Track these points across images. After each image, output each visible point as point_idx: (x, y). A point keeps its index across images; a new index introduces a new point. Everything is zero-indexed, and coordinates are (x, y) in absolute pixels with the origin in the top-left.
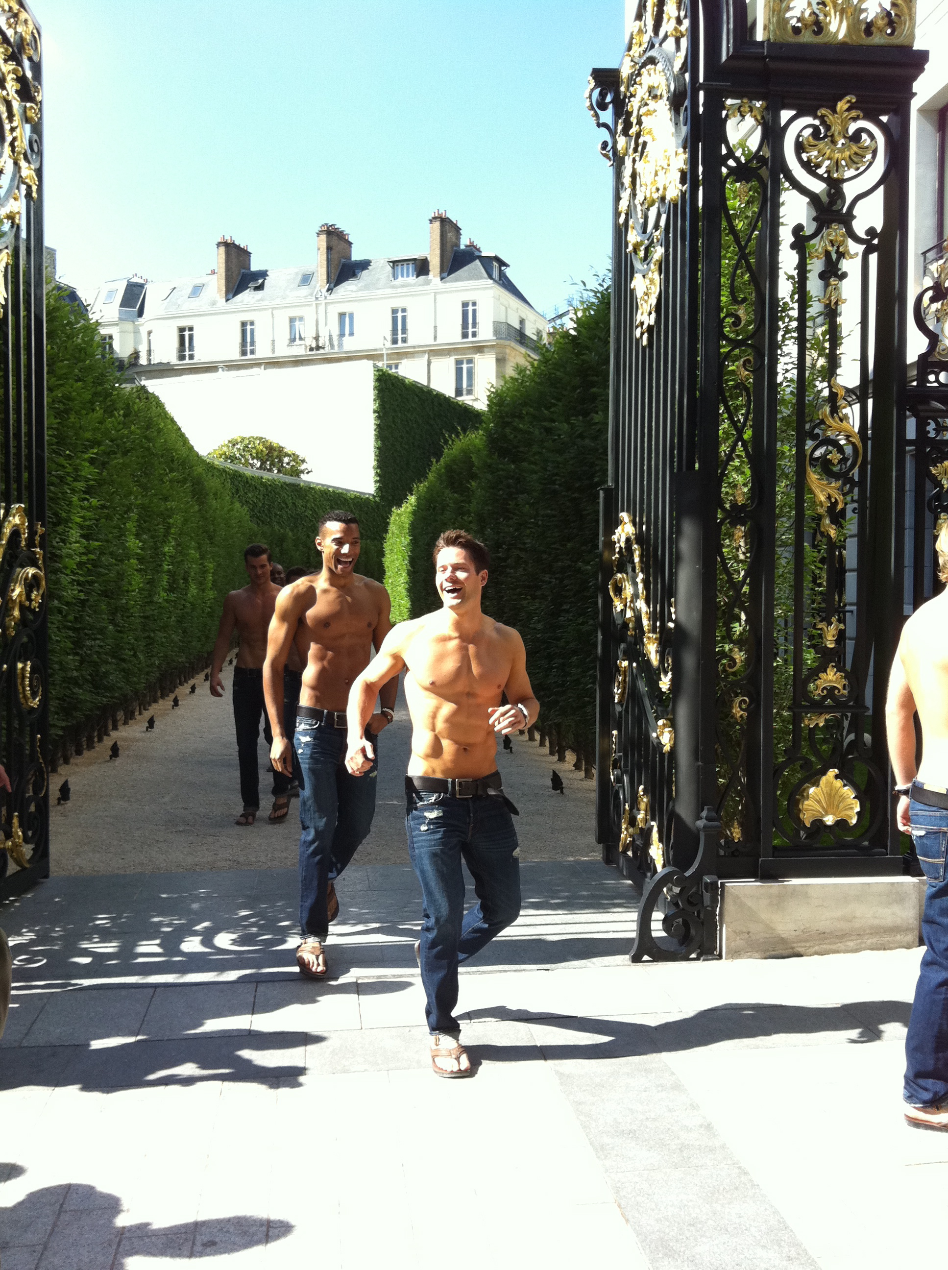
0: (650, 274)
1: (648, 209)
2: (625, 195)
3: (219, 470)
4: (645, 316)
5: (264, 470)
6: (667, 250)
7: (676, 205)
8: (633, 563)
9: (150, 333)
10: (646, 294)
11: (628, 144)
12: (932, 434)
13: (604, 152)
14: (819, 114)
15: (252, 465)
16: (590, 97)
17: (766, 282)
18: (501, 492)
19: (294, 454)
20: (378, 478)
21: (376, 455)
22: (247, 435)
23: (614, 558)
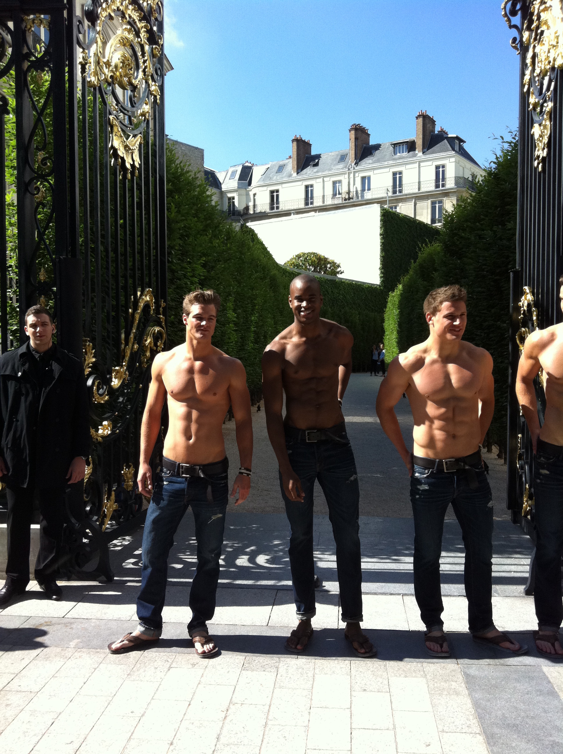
0: (544, 123)
1: (543, 78)
2: (528, 72)
3: (289, 273)
4: (541, 152)
5: (316, 272)
6: (555, 104)
8: (532, 320)
9: (255, 196)
10: (541, 136)
11: (530, 36)
13: (514, 45)
15: (309, 270)
16: (505, 8)
19: (333, 262)
20: (382, 275)
21: (381, 261)
22: (306, 251)
23: (520, 317)
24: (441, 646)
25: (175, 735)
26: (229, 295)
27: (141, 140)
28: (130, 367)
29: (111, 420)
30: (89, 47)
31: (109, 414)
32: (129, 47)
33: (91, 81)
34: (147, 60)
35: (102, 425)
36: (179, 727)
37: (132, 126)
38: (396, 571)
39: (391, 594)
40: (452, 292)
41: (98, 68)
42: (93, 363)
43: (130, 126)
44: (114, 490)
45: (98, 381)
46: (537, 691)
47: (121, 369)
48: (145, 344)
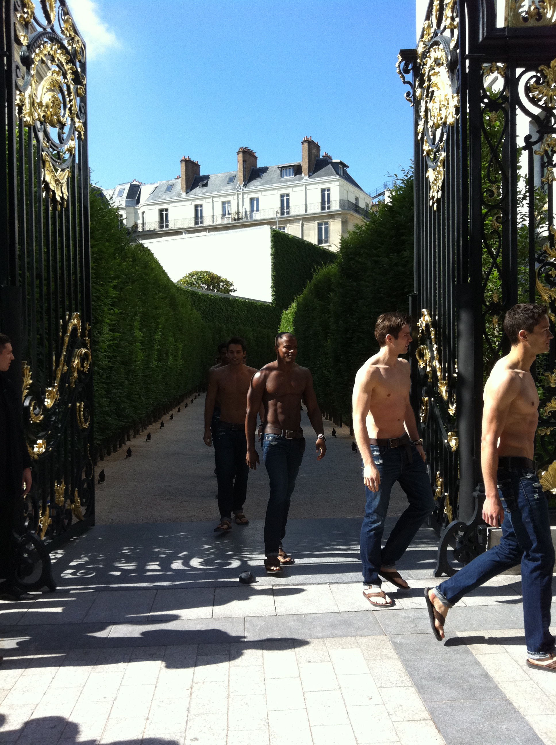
0: (437, 169)
1: (436, 130)
2: (421, 123)
3: (184, 291)
4: (436, 194)
5: (209, 290)
7: (453, 127)
8: (430, 339)
9: (143, 213)
10: (435, 180)
11: (422, 93)
13: (408, 98)
14: (540, 69)
15: (203, 288)
16: (399, 66)
18: (348, 299)
19: (226, 281)
20: (274, 293)
21: (272, 280)
22: (199, 270)
23: (418, 336)
25: (149, 712)
26: (136, 314)
27: (69, 174)
28: (61, 389)
29: (45, 439)
30: (25, 89)
31: (44, 433)
32: (58, 88)
33: (27, 121)
34: (72, 99)
35: (36, 444)
36: (151, 705)
37: (61, 161)
39: (319, 584)
41: (32, 108)
42: (31, 385)
43: (58, 161)
44: (49, 506)
45: (35, 401)
47: (53, 389)
48: (73, 366)
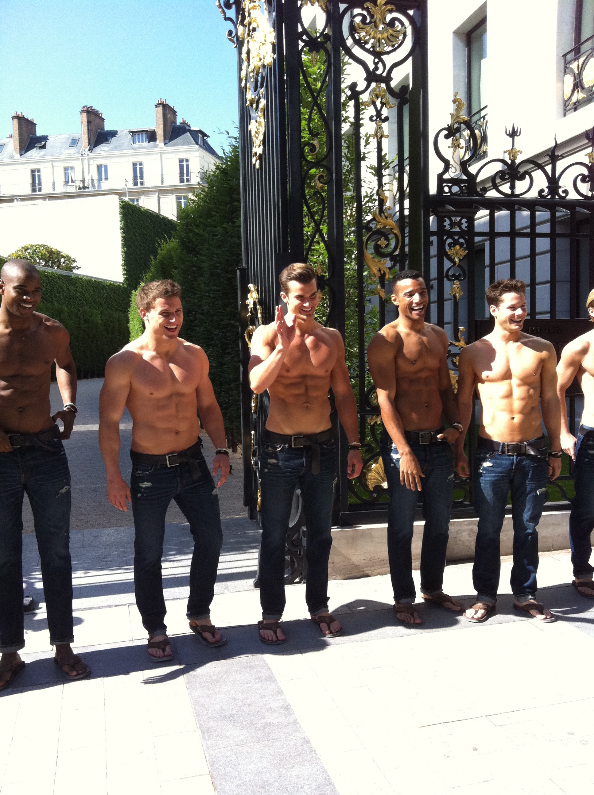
0: (259, 119)
1: (257, 75)
2: (244, 67)
4: (258, 150)
5: (49, 267)
6: (267, 102)
7: (271, 69)
8: (258, 318)
10: (257, 133)
11: (244, 31)
12: (448, 227)
13: (230, 38)
14: (366, 6)
15: (39, 264)
17: (332, 123)
18: (189, 277)
19: (67, 256)
21: (123, 257)
22: (35, 243)
23: (248, 316)
24: (164, 651)
38: (124, 581)
39: (116, 606)
40: (165, 287)
46: (257, 678)
